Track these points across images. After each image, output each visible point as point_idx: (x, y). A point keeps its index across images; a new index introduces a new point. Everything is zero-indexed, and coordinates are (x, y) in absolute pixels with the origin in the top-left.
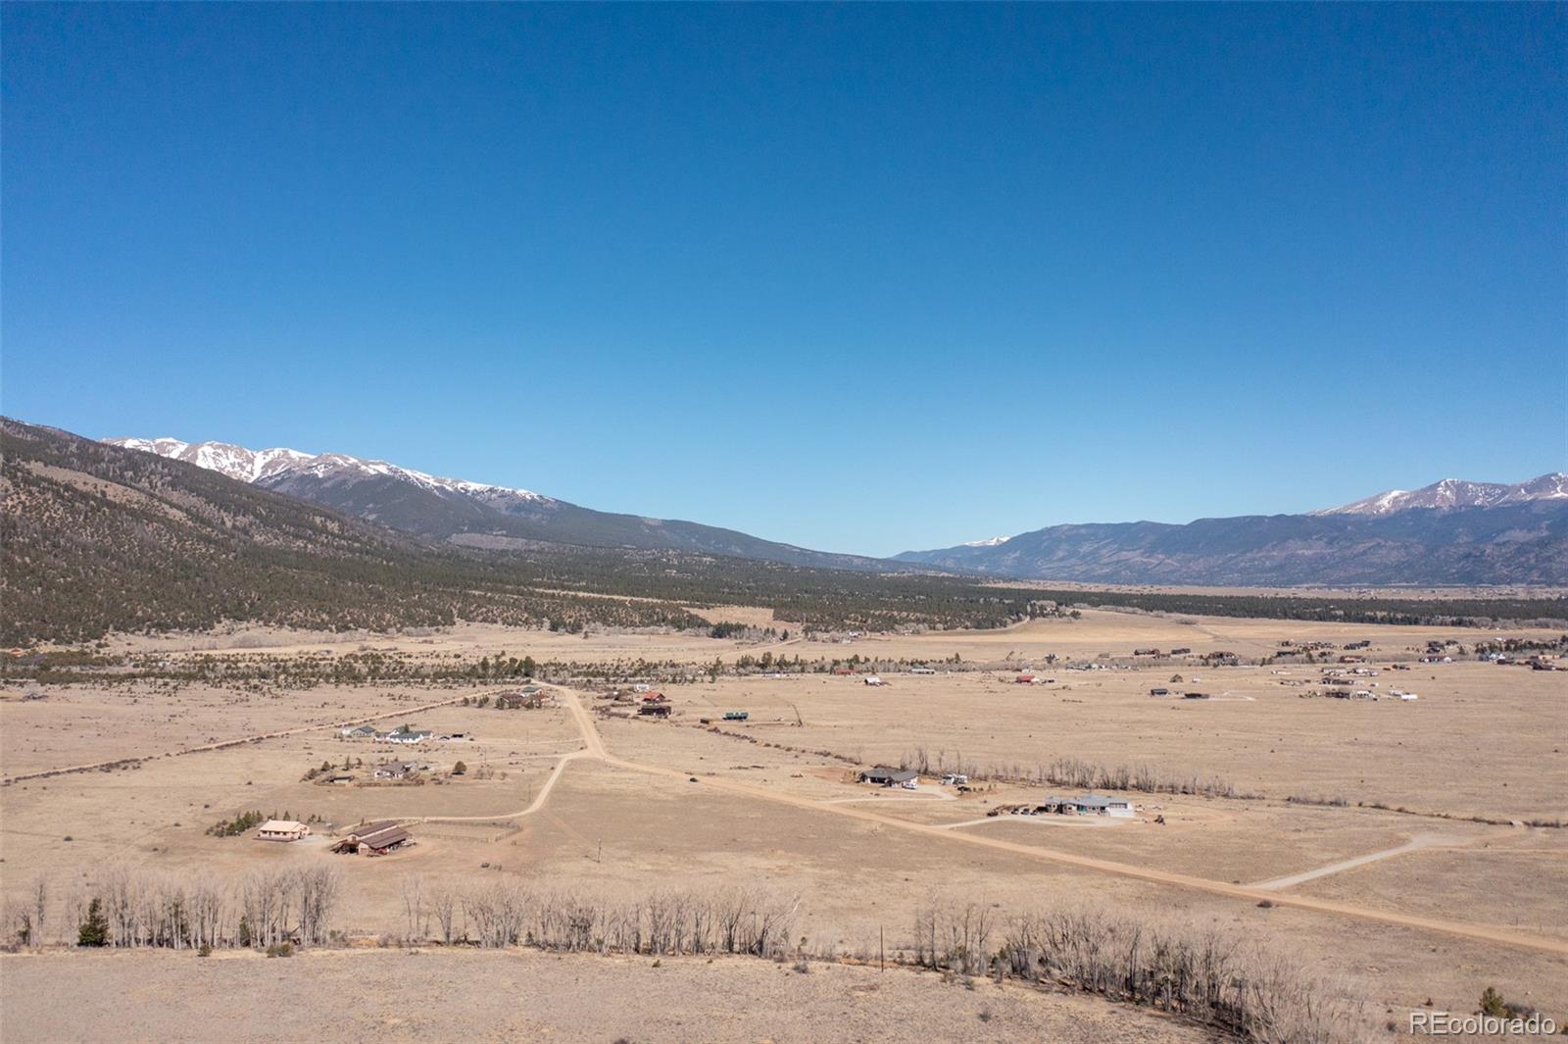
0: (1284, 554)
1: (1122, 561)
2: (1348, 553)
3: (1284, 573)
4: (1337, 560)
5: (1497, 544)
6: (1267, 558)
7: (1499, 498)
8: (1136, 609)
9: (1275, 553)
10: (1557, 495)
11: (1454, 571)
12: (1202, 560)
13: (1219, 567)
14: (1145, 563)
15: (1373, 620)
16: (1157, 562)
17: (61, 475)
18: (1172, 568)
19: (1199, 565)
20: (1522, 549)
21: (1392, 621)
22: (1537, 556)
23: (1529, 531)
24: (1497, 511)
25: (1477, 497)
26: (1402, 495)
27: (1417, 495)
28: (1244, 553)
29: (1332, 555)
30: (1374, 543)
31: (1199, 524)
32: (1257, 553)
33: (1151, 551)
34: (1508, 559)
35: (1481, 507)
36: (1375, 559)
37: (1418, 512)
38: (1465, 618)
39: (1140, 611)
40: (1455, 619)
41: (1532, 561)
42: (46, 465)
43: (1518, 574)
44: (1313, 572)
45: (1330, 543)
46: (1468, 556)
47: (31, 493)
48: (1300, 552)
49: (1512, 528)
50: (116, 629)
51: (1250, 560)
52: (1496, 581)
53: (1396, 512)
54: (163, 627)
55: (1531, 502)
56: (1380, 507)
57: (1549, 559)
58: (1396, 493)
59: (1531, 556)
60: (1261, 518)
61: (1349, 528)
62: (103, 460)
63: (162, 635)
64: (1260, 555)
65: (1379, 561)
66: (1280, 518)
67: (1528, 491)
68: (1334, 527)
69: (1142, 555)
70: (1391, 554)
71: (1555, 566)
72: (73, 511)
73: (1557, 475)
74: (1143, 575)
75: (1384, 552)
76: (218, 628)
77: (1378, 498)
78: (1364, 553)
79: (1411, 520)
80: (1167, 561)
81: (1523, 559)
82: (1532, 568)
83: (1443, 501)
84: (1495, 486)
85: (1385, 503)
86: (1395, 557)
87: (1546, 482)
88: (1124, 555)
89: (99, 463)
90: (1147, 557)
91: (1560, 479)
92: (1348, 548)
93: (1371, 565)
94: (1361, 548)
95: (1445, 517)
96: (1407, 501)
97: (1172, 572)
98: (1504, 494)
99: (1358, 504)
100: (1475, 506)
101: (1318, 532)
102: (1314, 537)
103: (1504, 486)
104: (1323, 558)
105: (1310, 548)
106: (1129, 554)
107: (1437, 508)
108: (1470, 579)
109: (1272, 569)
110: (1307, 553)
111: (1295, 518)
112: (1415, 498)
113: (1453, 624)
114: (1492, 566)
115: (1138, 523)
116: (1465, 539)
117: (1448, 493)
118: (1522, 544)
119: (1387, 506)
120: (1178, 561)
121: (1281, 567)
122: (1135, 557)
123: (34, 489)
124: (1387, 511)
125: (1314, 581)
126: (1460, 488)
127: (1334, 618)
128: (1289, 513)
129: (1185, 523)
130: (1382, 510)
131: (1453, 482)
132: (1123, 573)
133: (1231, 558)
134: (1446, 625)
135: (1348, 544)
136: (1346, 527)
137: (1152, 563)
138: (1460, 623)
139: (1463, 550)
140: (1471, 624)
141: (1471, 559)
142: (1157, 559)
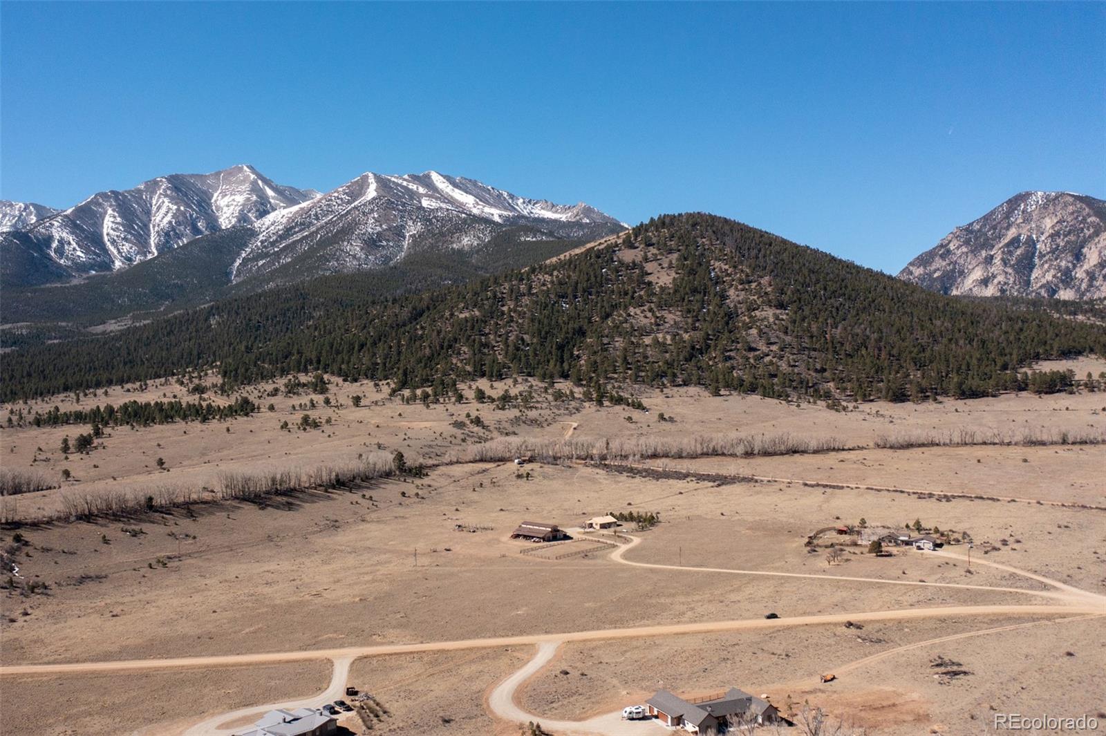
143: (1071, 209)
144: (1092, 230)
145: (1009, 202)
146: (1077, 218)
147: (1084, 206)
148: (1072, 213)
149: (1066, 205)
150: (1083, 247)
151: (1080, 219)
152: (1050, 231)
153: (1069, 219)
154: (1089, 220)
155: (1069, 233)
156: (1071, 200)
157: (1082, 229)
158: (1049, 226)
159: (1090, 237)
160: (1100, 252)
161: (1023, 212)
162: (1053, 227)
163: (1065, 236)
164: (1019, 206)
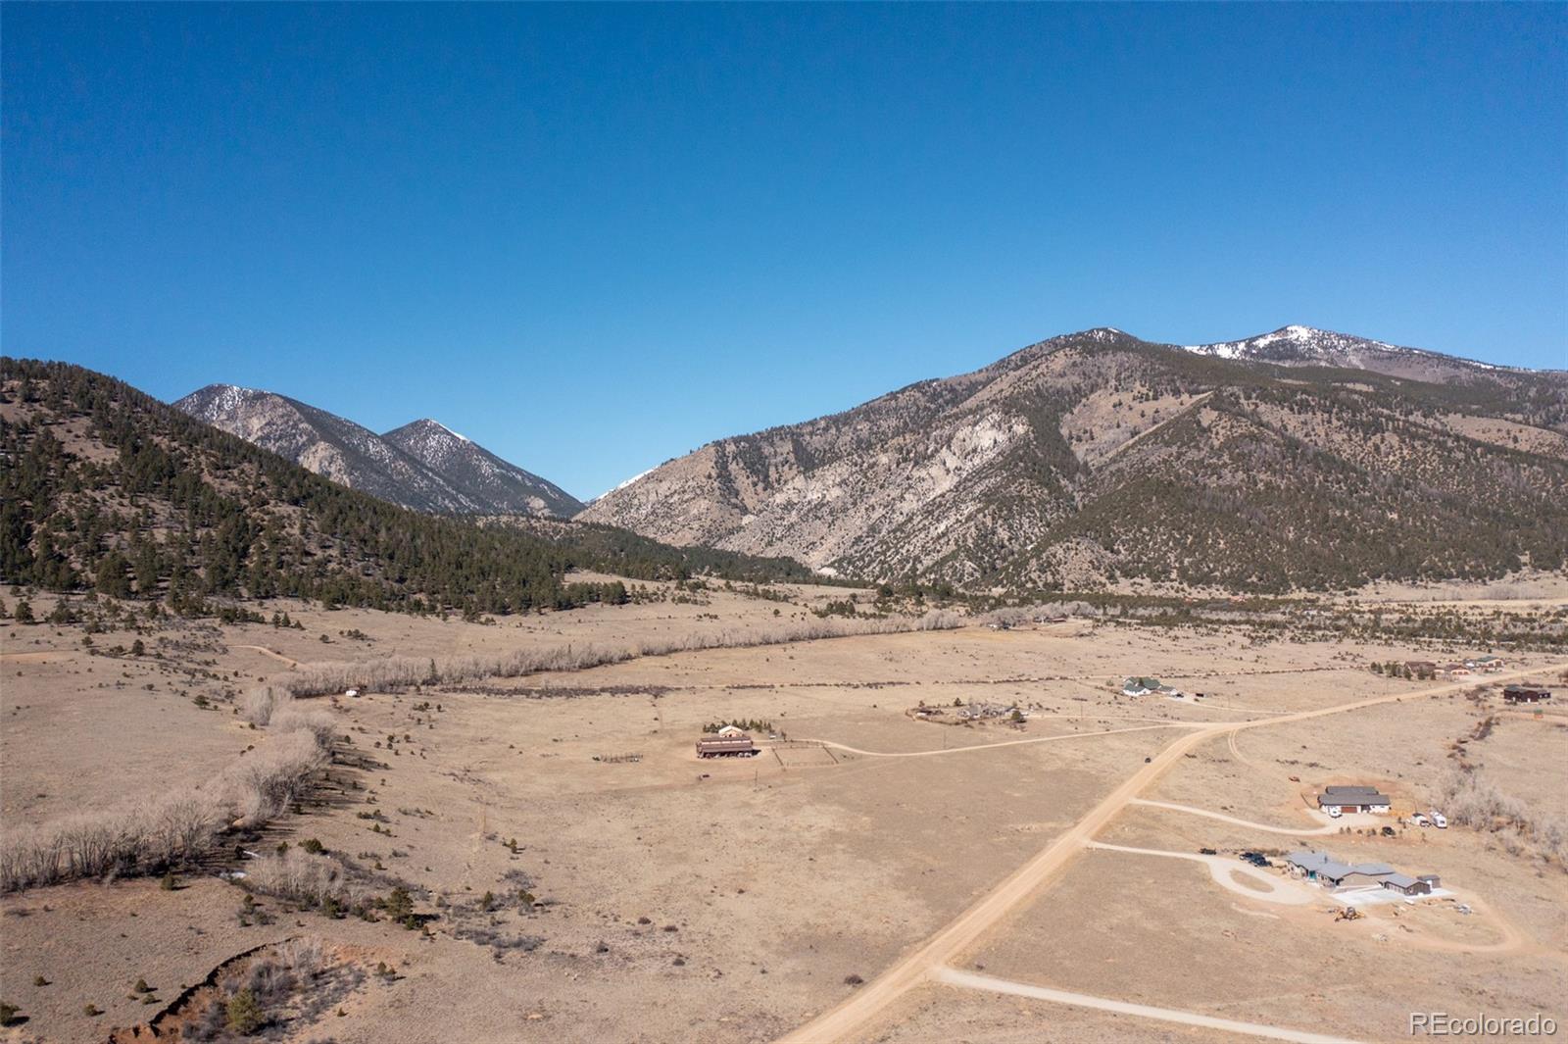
17: (1474, 427)
42: (1464, 416)
47: (1414, 447)
50: (1388, 578)
54: (1440, 576)
62: (1558, 402)
63: (1431, 584)
72: (1446, 461)
76: (1509, 576)
89: (1553, 404)
123: (1417, 444)
143: (280, 411)
144: (305, 438)
145: (200, 392)
146: (287, 422)
147: (294, 410)
148: (282, 417)
149: (275, 406)
150: (298, 455)
151: (291, 423)
152: (260, 433)
153: (279, 422)
154: (301, 426)
155: (280, 438)
156: (281, 401)
157: (294, 435)
158: (256, 427)
159: (303, 444)
160: (321, 463)
161: (219, 407)
162: (261, 429)
163: (277, 441)
164: (213, 399)
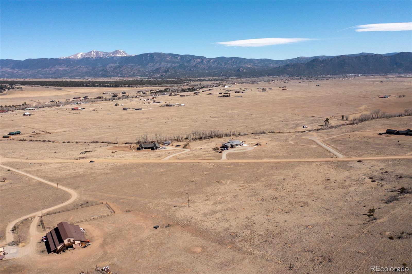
0: (55, 69)
1: (4, 71)
2: (72, 69)
3: (56, 74)
4: (70, 71)
5: (109, 67)
6: (50, 70)
7: (106, 55)
8: (39, 85)
9: (52, 69)
10: (119, 55)
11: (100, 74)
12: (31, 71)
13: (36, 73)
14: (12, 72)
15: (108, 86)
16: (16, 72)
18: (21, 73)
19: (30, 73)
20: (115, 68)
21: (113, 87)
22: (119, 70)
23: (115, 64)
24: (106, 59)
25: (101, 55)
26: (83, 54)
27: (87, 54)
28: (43, 69)
29: (68, 70)
30: (79, 67)
31: (27, 60)
32: (47, 69)
33: (13, 68)
34: (113, 71)
35: (102, 58)
36: (80, 71)
37: (87, 59)
38: (130, 85)
39: (40, 86)
40: (127, 85)
41: (118, 71)
43: (115, 74)
44: (64, 74)
45: (67, 66)
46: (103, 70)
48: (59, 69)
49: (111, 63)
51: (46, 71)
52: (111, 76)
53: (82, 59)
55: (114, 57)
56: (78, 57)
57: (122, 71)
58: (81, 53)
59: (118, 70)
60: (47, 59)
61: (71, 62)
64: (48, 69)
65: (81, 71)
66: (52, 59)
67: (113, 54)
68: (67, 62)
69: (11, 69)
70: (84, 69)
71: (123, 73)
73: (118, 50)
74: (12, 75)
75: (82, 69)
77: (77, 54)
78: (77, 69)
79: (86, 61)
80: (20, 71)
81: (116, 71)
82: (118, 73)
83: (93, 56)
84: (105, 53)
85: (79, 56)
86: (85, 70)
87: (116, 52)
88: (4, 69)
90: (13, 70)
91: (119, 51)
92: (72, 68)
93: (79, 72)
94: (76, 68)
95: (94, 60)
96: (85, 56)
97: (22, 75)
98: (107, 55)
99: (72, 56)
100: (101, 57)
101: (63, 64)
102: (63, 65)
103: (107, 53)
104: (66, 70)
105: (62, 68)
106: (6, 69)
107: (92, 58)
108: (105, 76)
109: (52, 74)
110: (61, 69)
111: (56, 59)
112: (87, 55)
113: (127, 87)
114: (109, 73)
115: (7, 59)
116: (100, 66)
117: (94, 54)
118: (115, 67)
119: (80, 57)
120: (23, 71)
121: (54, 73)
122: (9, 70)
124: (80, 58)
125: (65, 77)
126: (97, 53)
127: (97, 86)
128: (55, 58)
129: (23, 60)
130: (79, 58)
131: (95, 51)
132: (5, 75)
133: (39, 71)
134: (126, 87)
135: (72, 67)
136: (70, 62)
137: (14, 72)
138: (129, 87)
139: (101, 68)
140: (132, 87)
141: (104, 71)
142: (16, 71)
